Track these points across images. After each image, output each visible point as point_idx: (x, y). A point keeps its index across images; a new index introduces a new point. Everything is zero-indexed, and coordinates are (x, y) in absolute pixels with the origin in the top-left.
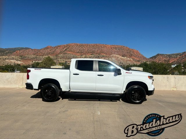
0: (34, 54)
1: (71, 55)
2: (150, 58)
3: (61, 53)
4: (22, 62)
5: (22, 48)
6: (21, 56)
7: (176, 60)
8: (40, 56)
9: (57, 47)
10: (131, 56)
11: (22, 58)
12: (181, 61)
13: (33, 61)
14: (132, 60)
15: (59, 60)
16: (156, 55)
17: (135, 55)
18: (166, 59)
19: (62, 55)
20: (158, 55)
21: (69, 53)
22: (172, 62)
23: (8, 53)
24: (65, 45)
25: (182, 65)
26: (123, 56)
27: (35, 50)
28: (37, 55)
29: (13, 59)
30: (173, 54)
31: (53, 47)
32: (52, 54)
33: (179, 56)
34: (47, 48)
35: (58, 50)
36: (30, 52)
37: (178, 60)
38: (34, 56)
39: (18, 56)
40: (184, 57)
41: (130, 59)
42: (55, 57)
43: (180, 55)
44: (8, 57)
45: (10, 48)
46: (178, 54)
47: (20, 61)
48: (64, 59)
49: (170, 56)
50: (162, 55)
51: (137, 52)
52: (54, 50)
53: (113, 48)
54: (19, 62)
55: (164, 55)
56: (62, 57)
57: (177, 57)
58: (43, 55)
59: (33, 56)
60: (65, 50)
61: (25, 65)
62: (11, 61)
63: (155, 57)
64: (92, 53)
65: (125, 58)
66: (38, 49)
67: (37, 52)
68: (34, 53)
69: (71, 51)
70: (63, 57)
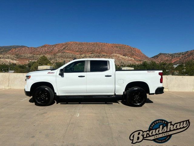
0: (31, 53)
1: (70, 54)
2: (153, 58)
3: (59, 51)
4: (18, 62)
5: (18, 47)
6: (17, 55)
7: (178, 60)
8: (37, 55)
9: (55, 46)
10: (132, 55)
11: (18, 57)
12: (183, 61)
13: (30, 61)
14: (133, 59)
15: (58, 59)
16: (159, 55)
17: (136, 54)
18: (168, 59)
19: (60, 54)
20: (160, 54)
21: (68, 52)
22: (174, 61)
23: (3, 51)
24: (64, 43)
25: (184, 65)
26: (124, 55)
27: (32, 48)
28: (34, 54)
29: (8, 58)
30: (176, 54)
31: (50, 46)
32: (50, 52)
33: (181, 56)
34: (45, 46)
35: (56, 49)
36: (26, 51)
37: (180, 59)
38: (31, 55)
39: (14, 55)
40: (187, 57)
41: (131, 59)
42: (53, 56)
43: (183, 55)
44: (3, 56)
45: (5, 46)
46: (181, 54)
47: (16, 60)
48: (62, 59)
49: (172, 56)
50: (164, 54)
51: (139, 51)
52: (52, 48)
53: (113, 47)
54: (15, 62)
55: (166, 54)
56: (60, 56)
57: (179, 57)
58: (40, 54)
59: (29, 55)
60: (64, 48)
61: (21, 65)
62: (7, 60)
63: (157, 57)
64: (92, 52)
65: (126, 57)
66: (35, 47)
67: (33, 51)
68: (31, 51)
69: (70, 50)
70: (62, 57)
